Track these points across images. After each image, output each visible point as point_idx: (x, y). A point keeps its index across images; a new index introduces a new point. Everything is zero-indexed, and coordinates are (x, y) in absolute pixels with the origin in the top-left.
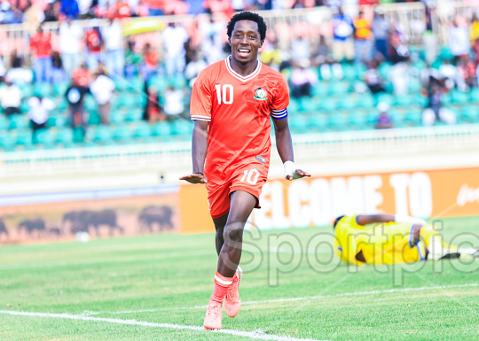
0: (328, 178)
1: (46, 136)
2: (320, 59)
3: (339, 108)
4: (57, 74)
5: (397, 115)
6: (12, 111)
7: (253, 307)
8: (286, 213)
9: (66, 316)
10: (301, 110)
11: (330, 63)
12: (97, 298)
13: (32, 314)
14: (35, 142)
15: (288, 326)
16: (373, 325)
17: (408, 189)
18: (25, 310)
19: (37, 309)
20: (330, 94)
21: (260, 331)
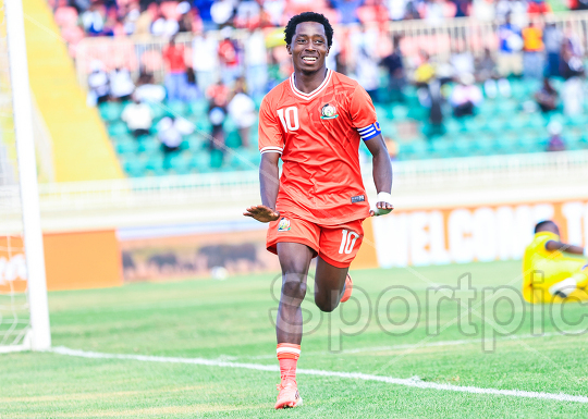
0: (494, 207)
1: (179, 160)
2: (484, 74)
3: (507, 129)
4: (190, 92)
5: (570, 137)
6: (140, 134)
7: (409, 351)
8: (447, 246)
9: (200, 361)
10: (464, 131)
11: (496, 78)
12: (235, 341)
13: (162, 359)
14: (167, 167)
15: (448, 372)
16: (542, 371)
17: (582, 221)
18: (155, 354)
19: (168, 353)
20: (496, 113)
21: (417, 378)
